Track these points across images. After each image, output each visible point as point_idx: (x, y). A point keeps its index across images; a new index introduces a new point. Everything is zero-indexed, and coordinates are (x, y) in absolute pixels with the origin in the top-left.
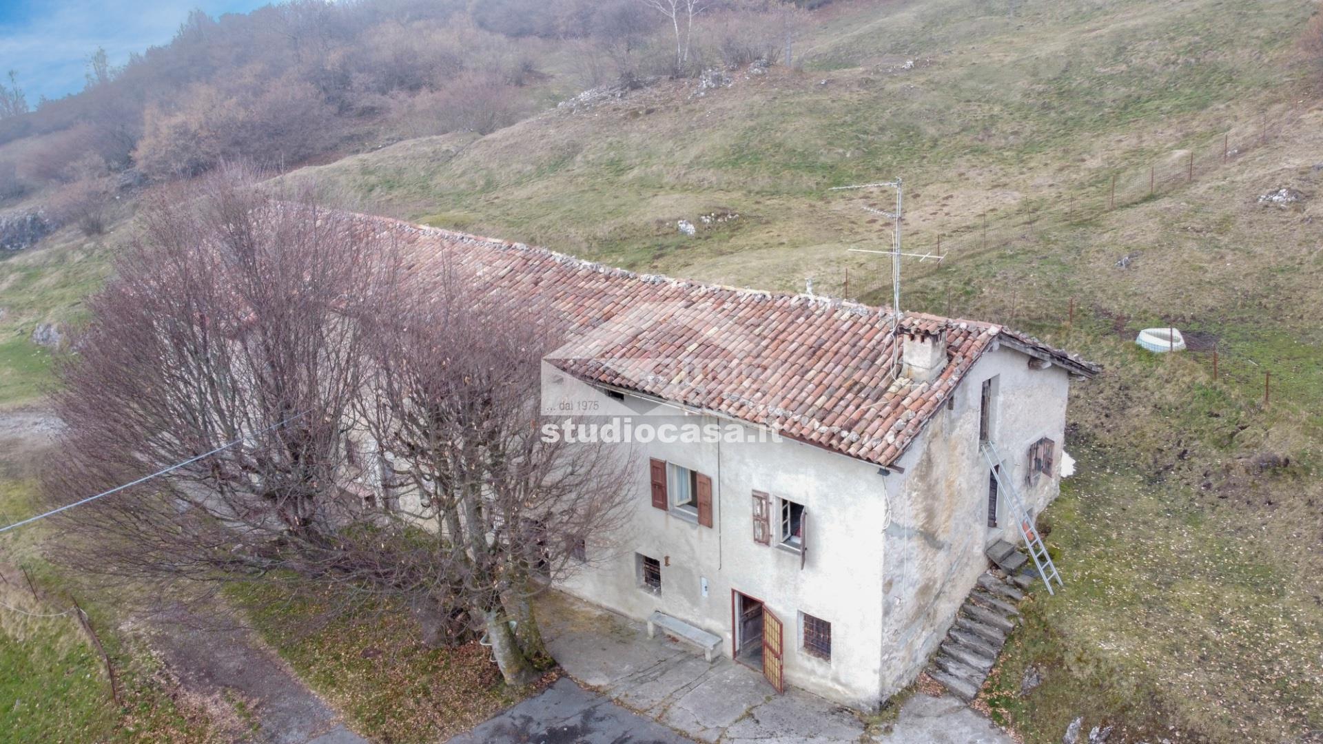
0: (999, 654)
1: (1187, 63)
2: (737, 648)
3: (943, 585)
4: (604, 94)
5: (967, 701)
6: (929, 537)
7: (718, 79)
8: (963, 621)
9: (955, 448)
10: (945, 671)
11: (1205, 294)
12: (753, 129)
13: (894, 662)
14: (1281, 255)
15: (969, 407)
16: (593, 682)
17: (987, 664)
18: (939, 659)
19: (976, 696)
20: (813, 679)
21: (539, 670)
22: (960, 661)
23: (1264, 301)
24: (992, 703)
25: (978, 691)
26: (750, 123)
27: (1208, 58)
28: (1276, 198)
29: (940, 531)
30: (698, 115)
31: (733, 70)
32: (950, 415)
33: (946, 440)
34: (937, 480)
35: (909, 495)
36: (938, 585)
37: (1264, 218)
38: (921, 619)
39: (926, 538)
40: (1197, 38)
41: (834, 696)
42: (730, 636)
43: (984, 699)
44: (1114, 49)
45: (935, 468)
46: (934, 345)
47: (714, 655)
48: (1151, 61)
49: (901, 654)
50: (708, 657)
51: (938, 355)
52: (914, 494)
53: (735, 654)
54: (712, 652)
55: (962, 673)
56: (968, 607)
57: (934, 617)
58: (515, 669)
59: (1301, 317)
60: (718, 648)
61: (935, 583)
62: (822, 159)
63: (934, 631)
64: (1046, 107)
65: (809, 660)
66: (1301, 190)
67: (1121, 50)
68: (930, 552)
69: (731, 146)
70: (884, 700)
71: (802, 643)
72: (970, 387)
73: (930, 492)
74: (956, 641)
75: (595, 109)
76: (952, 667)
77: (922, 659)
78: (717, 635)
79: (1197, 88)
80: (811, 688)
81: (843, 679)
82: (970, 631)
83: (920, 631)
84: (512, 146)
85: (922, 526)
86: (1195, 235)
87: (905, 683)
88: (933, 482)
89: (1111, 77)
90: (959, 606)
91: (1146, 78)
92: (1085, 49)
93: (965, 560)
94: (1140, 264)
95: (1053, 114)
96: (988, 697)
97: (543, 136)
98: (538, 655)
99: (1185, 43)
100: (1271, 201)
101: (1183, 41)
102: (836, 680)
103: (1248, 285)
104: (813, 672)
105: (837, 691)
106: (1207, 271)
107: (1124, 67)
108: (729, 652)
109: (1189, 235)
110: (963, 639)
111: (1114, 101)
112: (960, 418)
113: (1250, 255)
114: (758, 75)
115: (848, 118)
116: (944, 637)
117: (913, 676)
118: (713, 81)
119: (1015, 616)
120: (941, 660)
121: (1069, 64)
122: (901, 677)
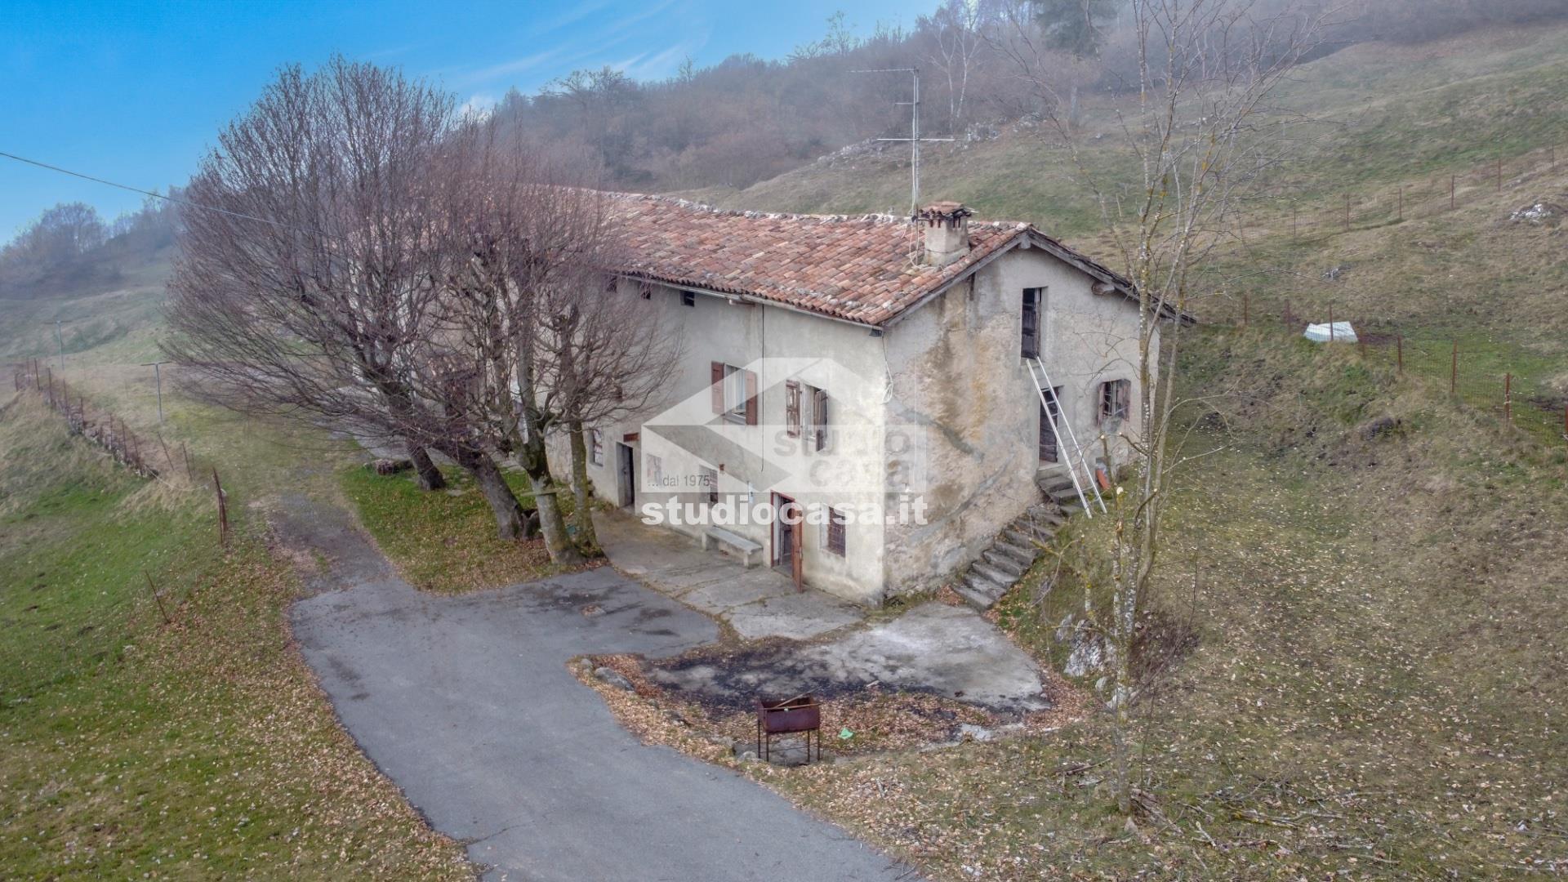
0: (1026, 572)
1: (1523, 114)
2: (776, 557)
3: (974, 495)
4: (865, 148)
5: (981, 610)
6: (950, 433)
7: (984, 132)
8: (1001, 543)
9: (985, 349)
10: (970, 586)
11: (1411, 301)
12: (1006, 176)
13: (903, 557)
14: (1515, 266)
15: (1005, 311)
16: (630, 571)
17: (1011, 579)
18: (966, 574)
19: (990, 607)
20: (832, 578)
21: (585, 556)
22: (986, 578)
23: (1475, 308)
24: (1004, 614)
25: (996, 601)
26: (1005, 171)
27: (1550, 109)
28: (1529, 214)
29: (966, 433)
30: (956, 166)
31: (1002, 123)
32: (976, 311)
33: (971, 336)
34: (960, 375)
35: (920, 379)
36: (966, 493)
37: (1511, 233)
38: (942, 523)
39: (945, 433)
40: (1543, 89)
41: (848, 594)
42: (768, 543)
43: (998, 610)
44: (1443, 104)
45: (956, 361)
46: (949, 229)
47: (754, 561)
48: (1481, 113)
49: (915, 552)
50: (746, 561)
51: (956, 241)
52: (928, 380)
53: (773, 562)
54: (749, 556)
55: (984, 587)
56: (1009, 532)
57: (962, 530)
58: (559, 546)
59: (1509, 321)
60: (758, 554)
61: (961, 488)
62: (1072, 204)
63: (963, 545)
64: (1344, 159)
65: (829, 556)
66: (1560, 204)
67: (1450, 104)
68: (954, 453)
69: (978, 191)
70: (890, 595)
71: (825, 542)
72: (1003, 288)
73: (949, 382)
74: (989, 562)
75: (853, 163)
76: (976, 582)
77: (944, 569)
78: (759, 543)
79: (1527, 136)
80: (830, 588)
81: (855, 575)
82: (1005, 553)
83: (940, 535)
84: (762, 196)
85: (940, 418)
86: (1425, 249)
87: (920, 587)
88: (953, 374)
89: (1431, 130)
90: (999, 529)
91: (1471, 130)
92: (1409, 105)
93: (1006, 479)
94: (1351, 275)
95: (1350, 166)
96: (1002, 608)
97: (794, 187)
98: (588, 544)
99: (1527, 95)
100: (1524, 217)
101: (1526, 93)
102: (849, 575)
103: (1465, 295)
104: (831, 570)
105: (850, 588)
106: (1423, 281)
107: (1448, 120)
108: (767, 560)
109: (1417, 249)
110: (994, 559)
111: (1425, 152)
112: (991, 318)
113: (1480, 267)
114: (1027, 128)
115: (1114, 169)
116: (978, 557)
117: (933, 584)
118: (979, 135)
119: (1051, 538)
120: (968, 577)
121: (1387, 119)
122: (915, 579)
